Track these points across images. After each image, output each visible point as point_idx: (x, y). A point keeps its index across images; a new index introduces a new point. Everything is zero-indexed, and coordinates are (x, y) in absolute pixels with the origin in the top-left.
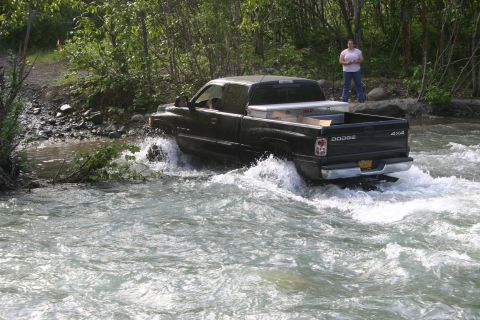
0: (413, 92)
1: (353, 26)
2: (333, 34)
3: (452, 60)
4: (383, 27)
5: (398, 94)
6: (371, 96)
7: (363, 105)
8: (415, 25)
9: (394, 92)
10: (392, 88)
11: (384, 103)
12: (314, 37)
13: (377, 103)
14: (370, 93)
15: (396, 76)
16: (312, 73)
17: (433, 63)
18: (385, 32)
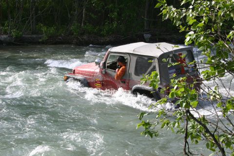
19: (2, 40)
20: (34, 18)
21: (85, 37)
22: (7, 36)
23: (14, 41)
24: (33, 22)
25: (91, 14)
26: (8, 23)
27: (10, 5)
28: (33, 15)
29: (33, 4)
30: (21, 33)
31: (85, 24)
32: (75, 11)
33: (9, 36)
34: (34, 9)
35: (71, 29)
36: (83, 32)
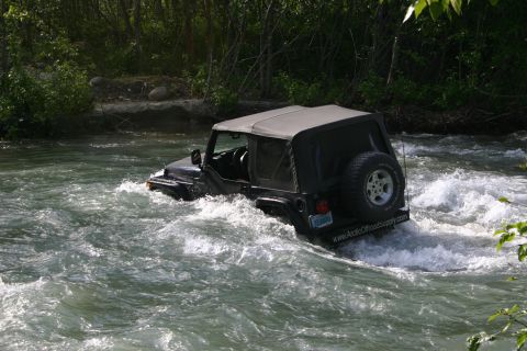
0: (198, 93)
1: (132, 19)
2: (110, 27)
3: (239, 60)
4: (164, 21)
5: (182, 95)
6: (152, 96)
7: (144, 105)
8: (199, 21)
9: (178, 92)
10: (175, 87)
11: (168, 104)
12: (88, 29)
13: (158, 104)
14: (152, 92)
15: (180, 75)
16: (88, 69)
17: (219, 61)
18: (167, 27)
19: (189, 109)
20: (269, 58)
21: (394, 111)
22: (203, 100)
23: (217, 115)
24: (265, 68)
25: (410, 51)
26: (205, 68)
27: (216, 23)
28: (266, 52)
29: (269, 24)
30: (234, 95)
31: (395, 77)
32: (371, 45)
33: (205, 101)
34: (270, 38)
35: (360, 88)
36: (389, 97)
